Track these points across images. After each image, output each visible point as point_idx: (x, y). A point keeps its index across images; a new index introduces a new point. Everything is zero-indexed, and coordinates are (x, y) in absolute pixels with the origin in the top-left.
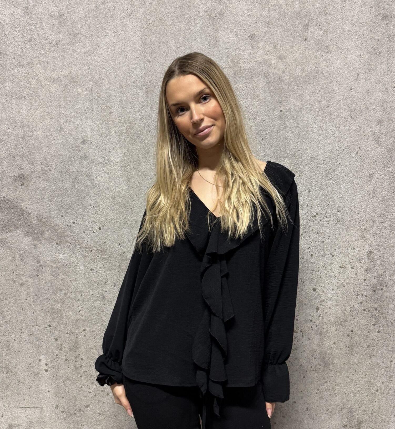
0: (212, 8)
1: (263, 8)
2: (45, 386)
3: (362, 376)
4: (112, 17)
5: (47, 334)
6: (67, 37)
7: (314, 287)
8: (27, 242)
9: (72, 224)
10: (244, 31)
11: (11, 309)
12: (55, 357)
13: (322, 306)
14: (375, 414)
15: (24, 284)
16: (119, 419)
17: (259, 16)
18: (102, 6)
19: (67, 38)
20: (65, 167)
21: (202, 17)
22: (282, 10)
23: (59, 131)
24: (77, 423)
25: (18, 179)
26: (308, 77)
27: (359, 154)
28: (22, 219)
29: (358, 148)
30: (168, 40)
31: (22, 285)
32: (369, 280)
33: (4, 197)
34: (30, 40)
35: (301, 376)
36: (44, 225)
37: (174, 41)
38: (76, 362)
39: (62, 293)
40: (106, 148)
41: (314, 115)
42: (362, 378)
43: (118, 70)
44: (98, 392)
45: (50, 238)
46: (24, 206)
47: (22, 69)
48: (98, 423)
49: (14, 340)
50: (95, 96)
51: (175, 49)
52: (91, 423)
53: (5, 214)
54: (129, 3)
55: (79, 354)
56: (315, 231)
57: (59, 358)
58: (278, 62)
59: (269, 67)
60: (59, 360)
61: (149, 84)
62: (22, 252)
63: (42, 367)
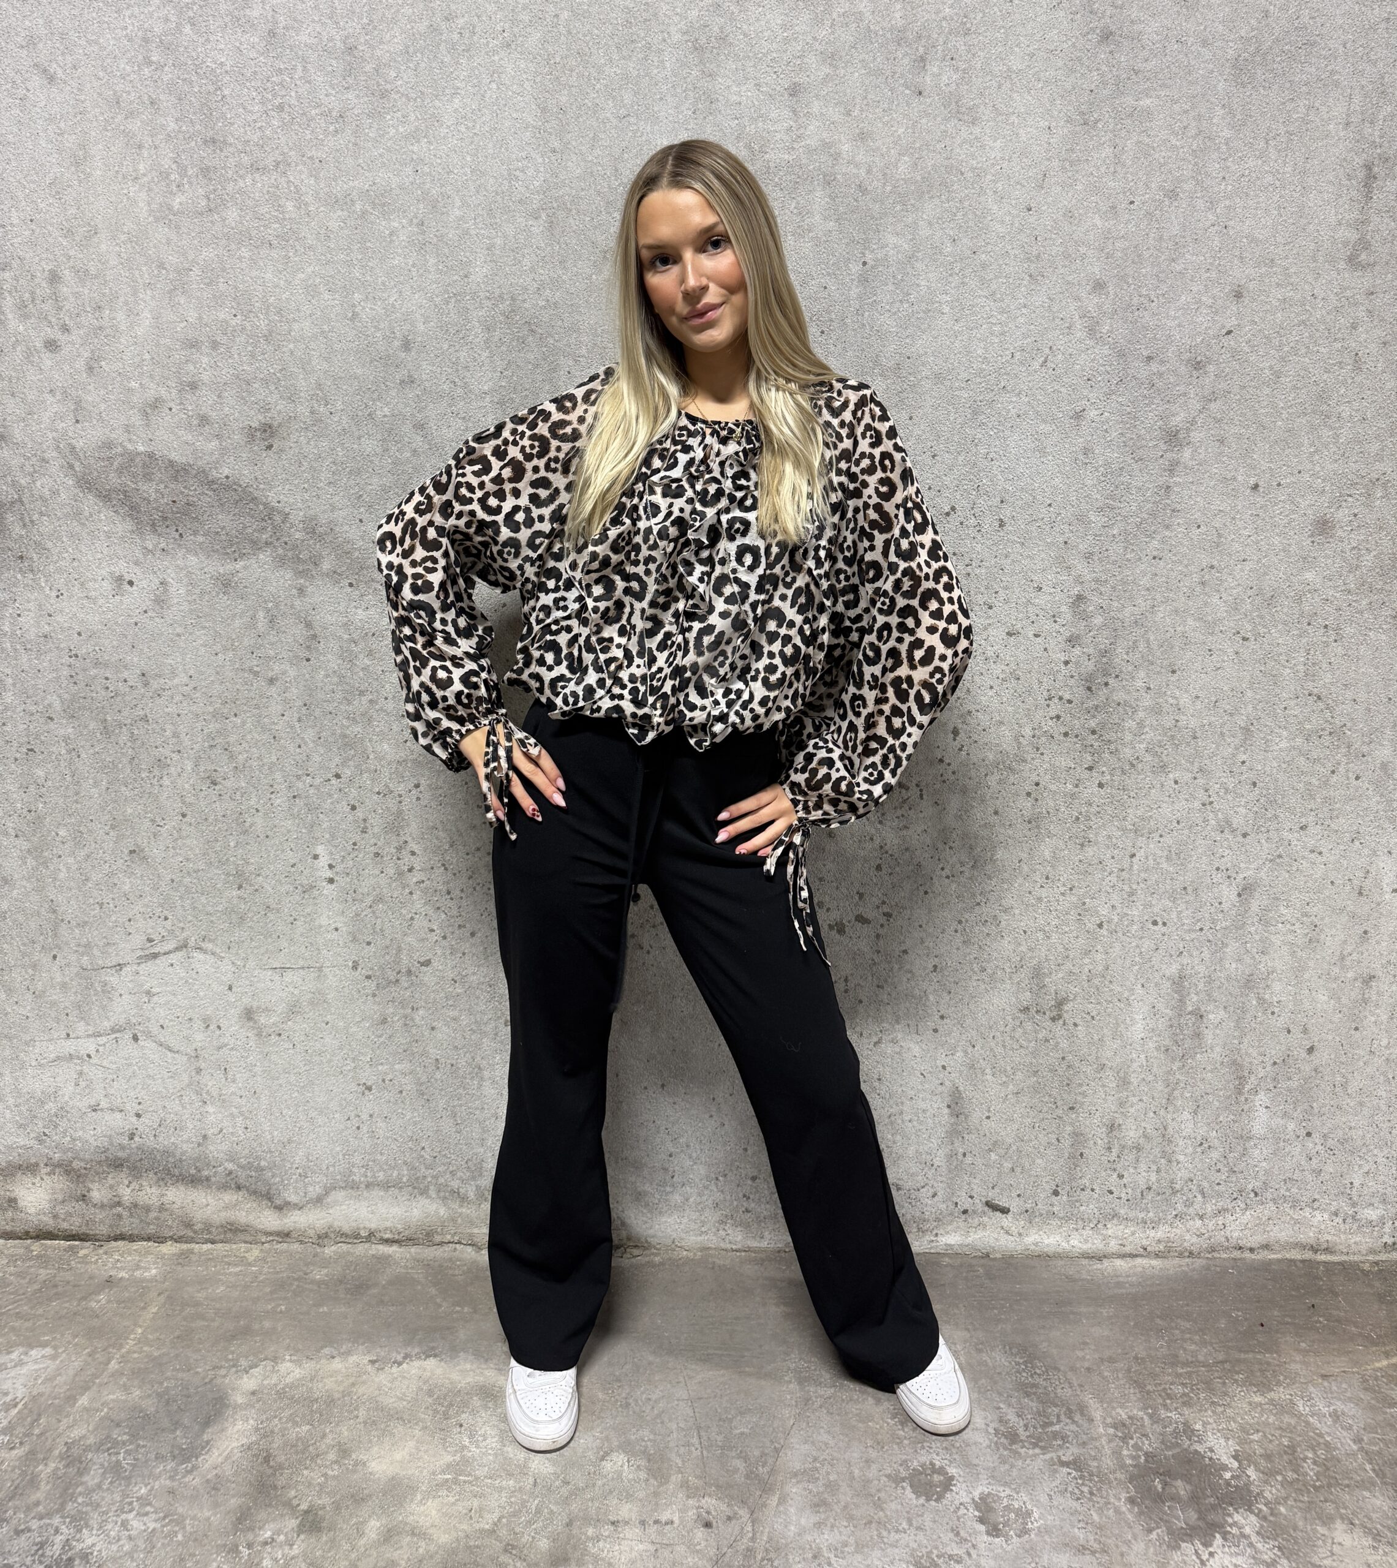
0: (698, 25)
1: (818, 21)
2: (329, 917)
3: (1062, 889)
4: (468, 50)
5: (330, 795)
6: (366, 99)
8: (281, 581)
10: (775, 76)
11: (249, 737)
12: (350, 848)
13: (964, 727)
14: (1096, 981)
15: (277, 679)
17: (809, 39)
18: (443, 26)
19: (366, 103)
20: (364, 406)
21: (676, 46)
22: (863, 25)
23: (352, 319)
24: (403, 1004)
25: (258, 434)
26: (926, 183)
27: (1049, 364)
28: (269, 529)
29: (1047, 351)
31: (272, 681)
32: (1077, 663)
33: (227, 477)
34: (281, 108)
35: (917, 889)
36: (320, 542)
37: (613, 103)
38: (398, 859)
39: (363, 700)
40: (457, 358)
41: (943, 273)
42: (1063, 894)
43: (483, 174)
44: (450, 930)
45: (335, 572)
46: (273, 497)
47: (263, 178)
48: (450, 1002)
49: (254, 811)
50: (431, 236)
51: (615, 122)
52: (434, 1002)
53: (230, 517)
55: (405, 843)
57: (359, 851)
58: (856, 147)
59: (835, 159)
60: (360, 856)
61: (555, 205)
62: (270, 605)
63: (319, 874)
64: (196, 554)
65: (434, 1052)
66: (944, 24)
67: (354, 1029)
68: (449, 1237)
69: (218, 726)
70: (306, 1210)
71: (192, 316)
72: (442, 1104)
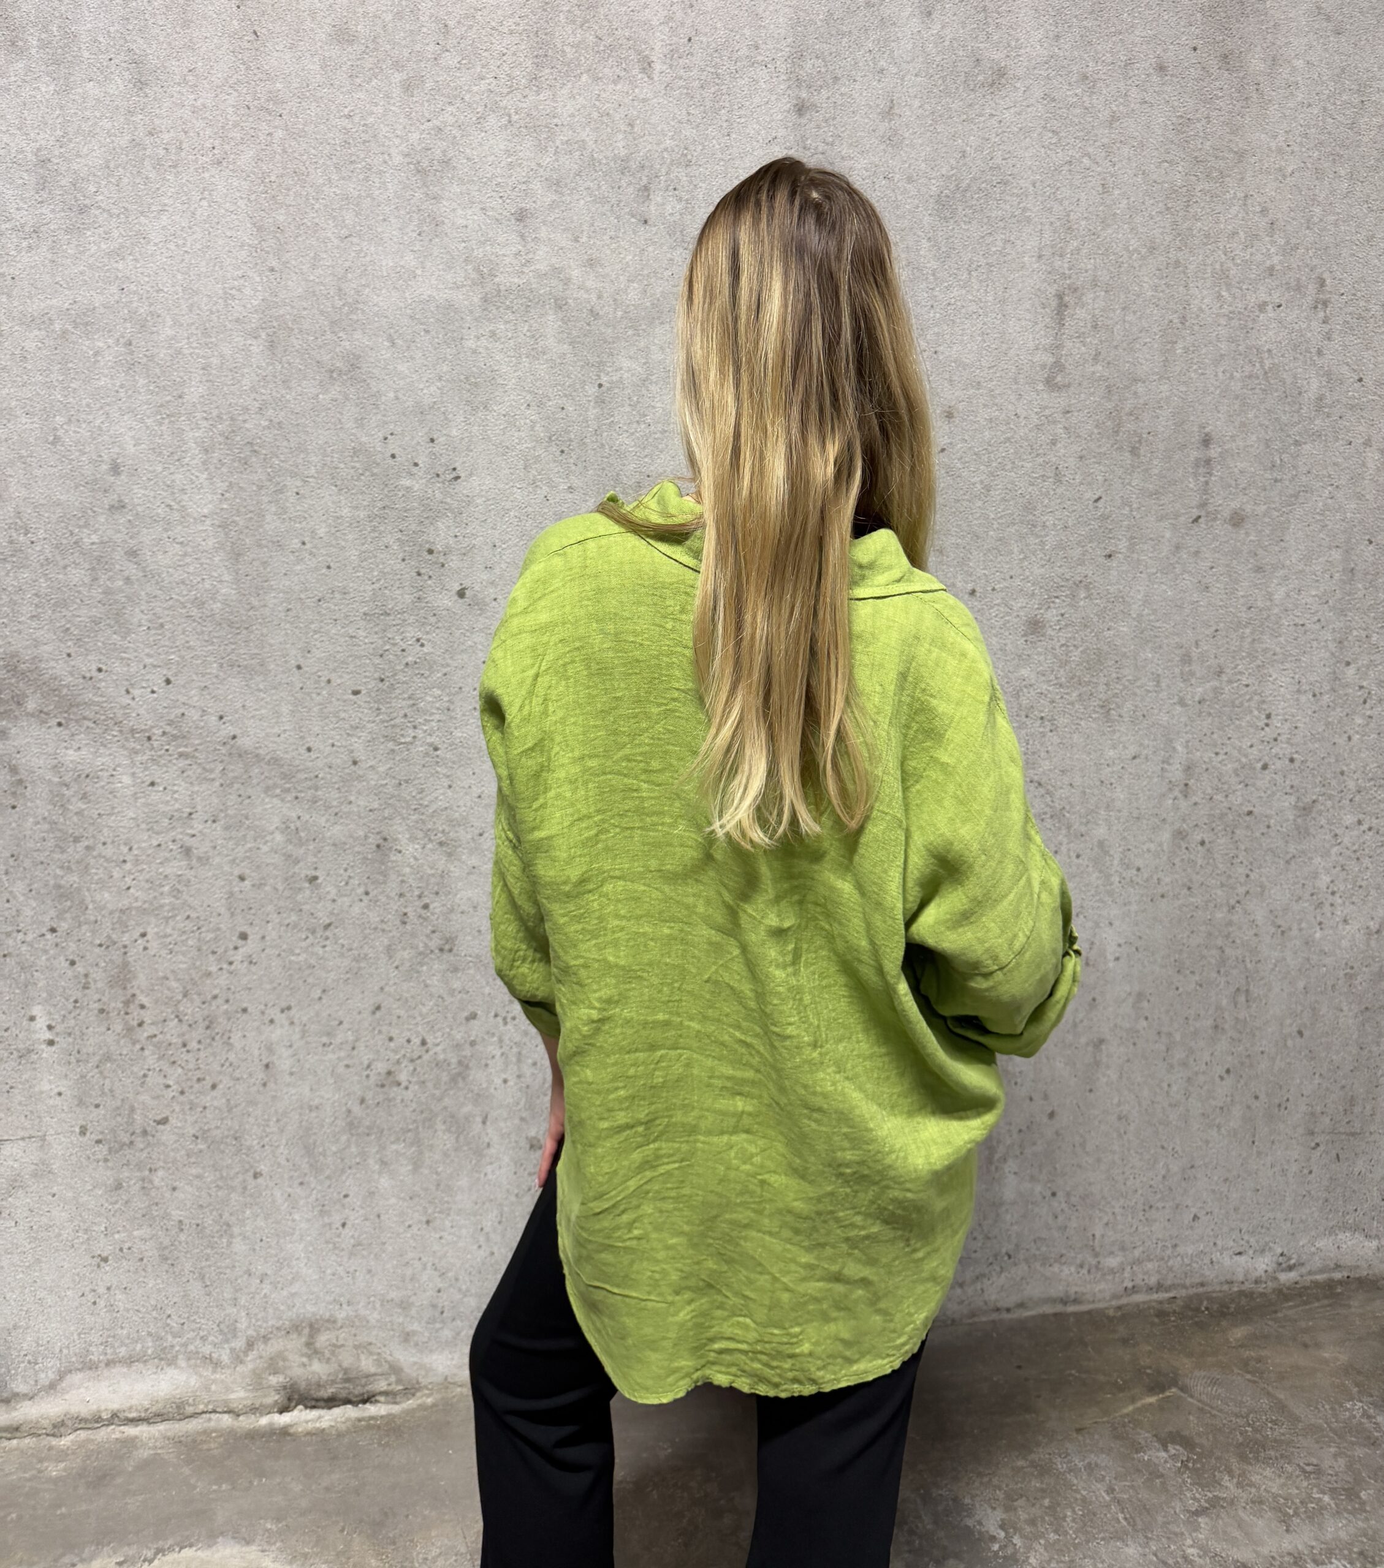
0: (420, 147)
1: (542, 149)
2: (50, 1082)
4: (175, 167)
5: (45, 952)
6: (62, 214)
9: (94, 673)
10: (500, 201)
12: (70, 1006)
16: (248, 1143)
17: (533, 165)
19: (63, 217)
20: (69, 534)
21: (398, 168)
22: (587, 153)
23: (53, 443)
24: (139, 1166)
30: (317, 220)
36: (24, 679)
38: (127, 1013)
39: (80, 846)
40: (173, 481)
43: (196, 292)
44: (189, 1083)
45: (41, 712)
48: (193, 1160)
50: (140, 356)
51: (336, 242)
52: (175, 1161)
54: (216, 133)
55: (134, 995)
57: (82, 1008)
58: (586, 272)
59: (565, 284)
60: (83, 1013)
61: (275, 324)
63: (37, 1036)
65: (176, 1214)
66: (665, 155)
67: (85, 1198)
68: (201, 1407)
70: (37, 1399)
72: (188, 1266)
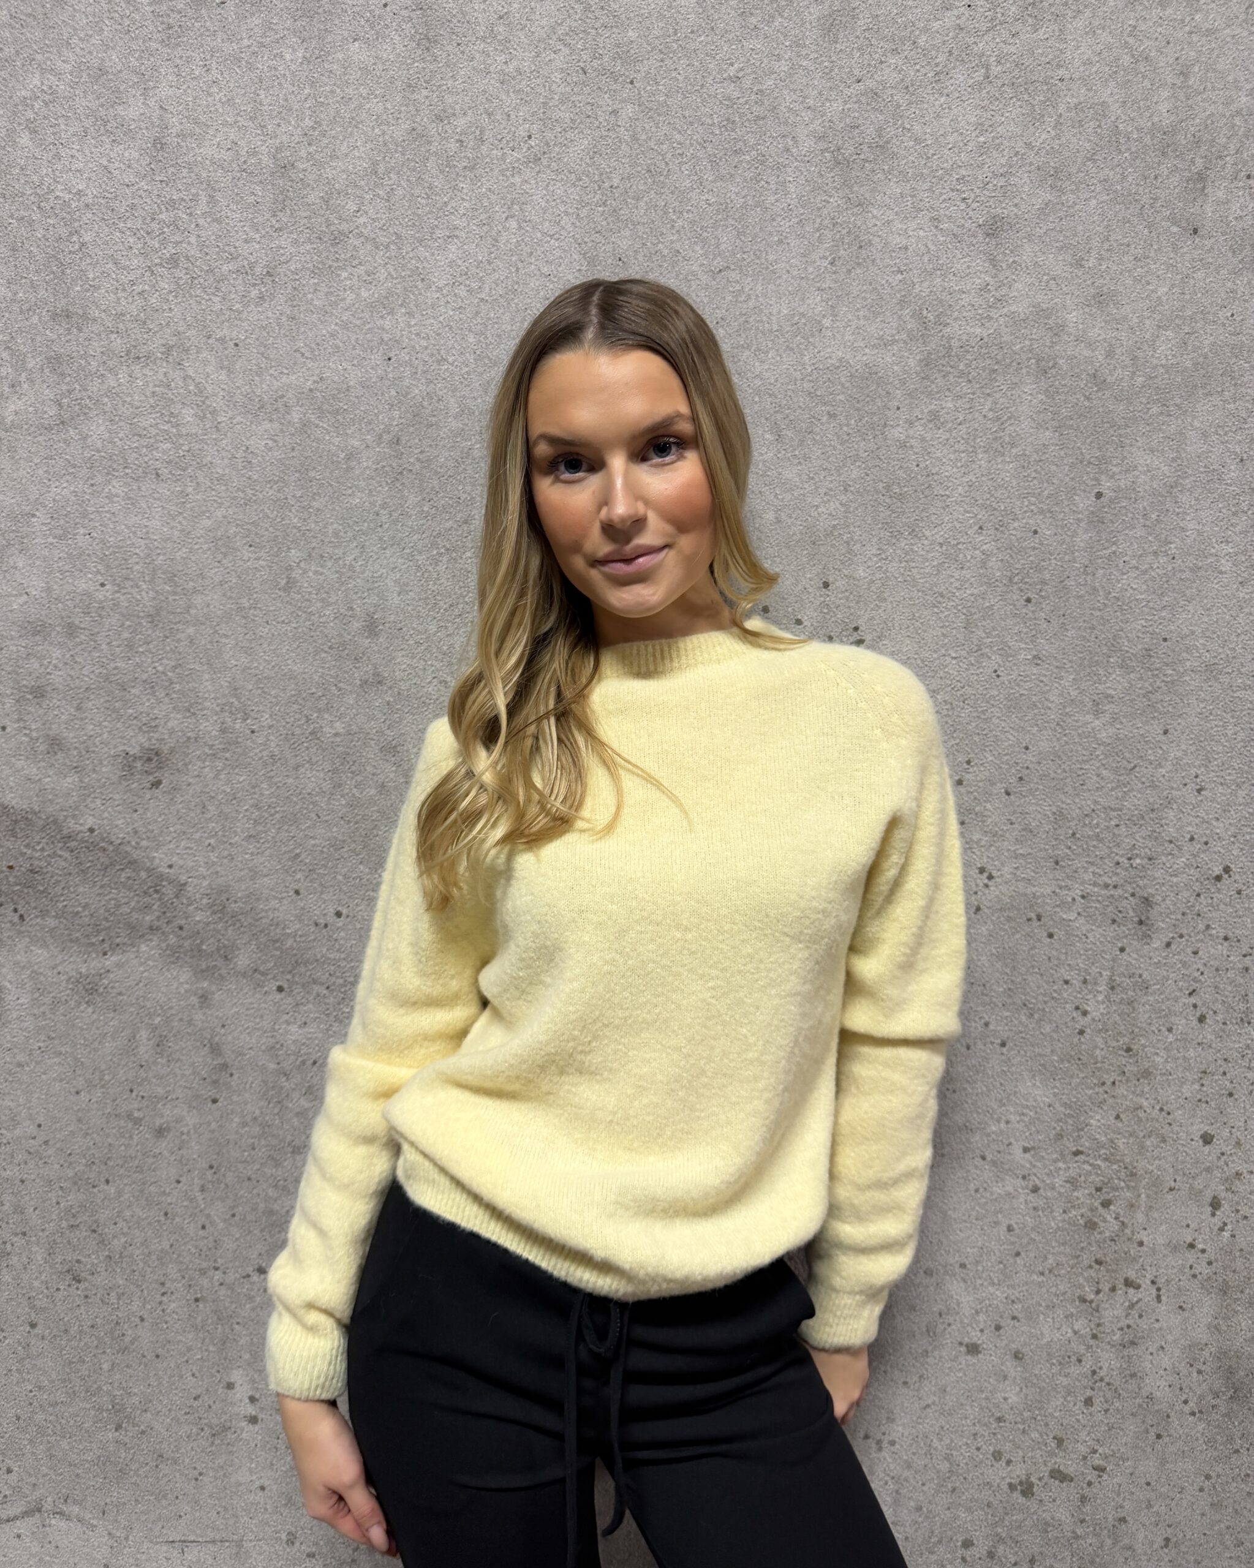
0: (842, 125)
1: (1035, 118)
2: (251, 1471)
4: (472, 168)
5: (251, 1299)
6: (308, 247)
7: (1206, 1128)
8: (174, 984)
9: (331, 918)
10: (963, 206)
11: (128, 1213)
13: (1231, 1196)
15: (168, 1130)
17: (1020, 147)
18: (433, 130)
19: (308, 252)
20: (303, 720)
21: (807, 159)
22: (1108, 123)
23: (287, 589)
25: (139, 764)
26: (1202, 372)
28: (155, 907)
30: (677, 246)
31: (160, 1132)
33: (91, 830)
34: (173, 261)
35: (1147, 1432)
36: (234, 925)
37: (702, 248)
40: (452, 646)
41: (1224, 511)
45: (256, 970)
46: (161, 859)
47: (146, 371)
49: (137, 1320)
50: (412, 460)
51: (705, 278)
53: (97, 889)
54: (534, 114)
56: (1217, 931)
58: (1090, 315)
59: (1056, 334)
62: (157, 1020)
63: (235, 1410)
64: (45, 945)
69: (81, 1197)
71: (36, 586)
